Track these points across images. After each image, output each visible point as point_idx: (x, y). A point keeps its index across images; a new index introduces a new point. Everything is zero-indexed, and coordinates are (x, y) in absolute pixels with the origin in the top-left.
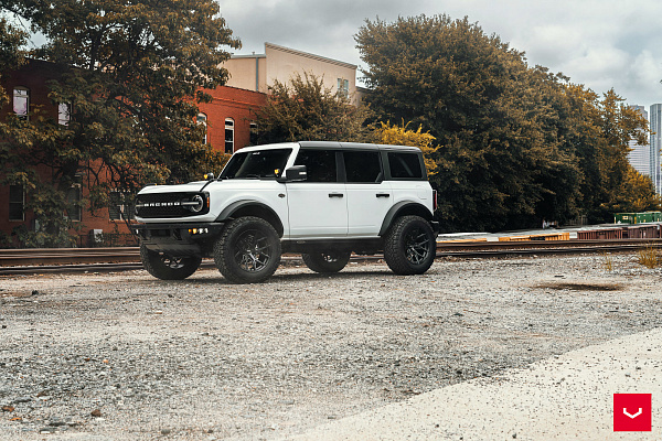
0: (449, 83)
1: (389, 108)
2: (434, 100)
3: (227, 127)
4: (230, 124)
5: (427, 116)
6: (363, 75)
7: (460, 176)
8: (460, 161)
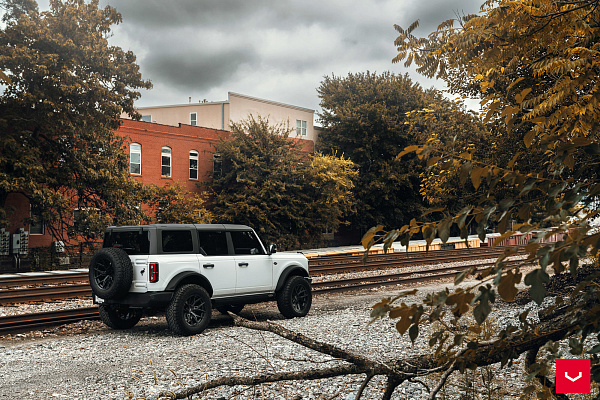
0: (382, 122)
1: (336, 141)
2: (370, 135)
3: (192, 158)
4: (195, 155)
5: (365, 148)
6: (319, 117)
7: (390, 193)
8: (390, 182)
